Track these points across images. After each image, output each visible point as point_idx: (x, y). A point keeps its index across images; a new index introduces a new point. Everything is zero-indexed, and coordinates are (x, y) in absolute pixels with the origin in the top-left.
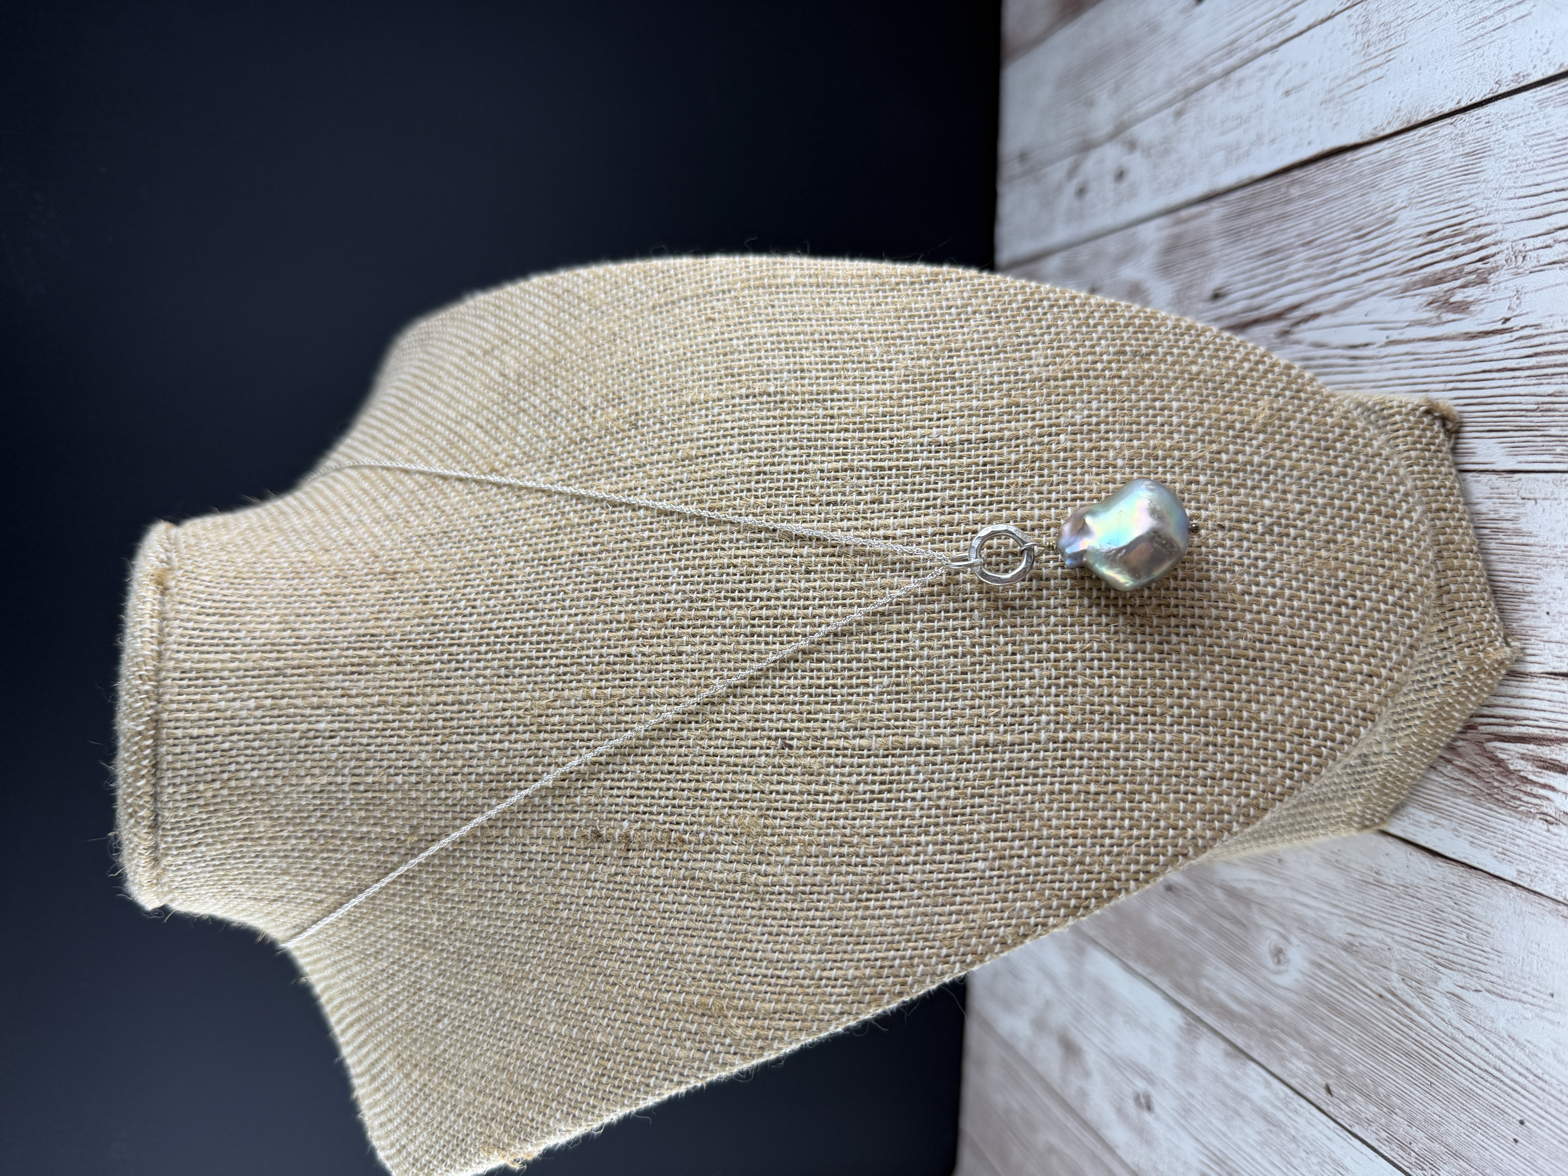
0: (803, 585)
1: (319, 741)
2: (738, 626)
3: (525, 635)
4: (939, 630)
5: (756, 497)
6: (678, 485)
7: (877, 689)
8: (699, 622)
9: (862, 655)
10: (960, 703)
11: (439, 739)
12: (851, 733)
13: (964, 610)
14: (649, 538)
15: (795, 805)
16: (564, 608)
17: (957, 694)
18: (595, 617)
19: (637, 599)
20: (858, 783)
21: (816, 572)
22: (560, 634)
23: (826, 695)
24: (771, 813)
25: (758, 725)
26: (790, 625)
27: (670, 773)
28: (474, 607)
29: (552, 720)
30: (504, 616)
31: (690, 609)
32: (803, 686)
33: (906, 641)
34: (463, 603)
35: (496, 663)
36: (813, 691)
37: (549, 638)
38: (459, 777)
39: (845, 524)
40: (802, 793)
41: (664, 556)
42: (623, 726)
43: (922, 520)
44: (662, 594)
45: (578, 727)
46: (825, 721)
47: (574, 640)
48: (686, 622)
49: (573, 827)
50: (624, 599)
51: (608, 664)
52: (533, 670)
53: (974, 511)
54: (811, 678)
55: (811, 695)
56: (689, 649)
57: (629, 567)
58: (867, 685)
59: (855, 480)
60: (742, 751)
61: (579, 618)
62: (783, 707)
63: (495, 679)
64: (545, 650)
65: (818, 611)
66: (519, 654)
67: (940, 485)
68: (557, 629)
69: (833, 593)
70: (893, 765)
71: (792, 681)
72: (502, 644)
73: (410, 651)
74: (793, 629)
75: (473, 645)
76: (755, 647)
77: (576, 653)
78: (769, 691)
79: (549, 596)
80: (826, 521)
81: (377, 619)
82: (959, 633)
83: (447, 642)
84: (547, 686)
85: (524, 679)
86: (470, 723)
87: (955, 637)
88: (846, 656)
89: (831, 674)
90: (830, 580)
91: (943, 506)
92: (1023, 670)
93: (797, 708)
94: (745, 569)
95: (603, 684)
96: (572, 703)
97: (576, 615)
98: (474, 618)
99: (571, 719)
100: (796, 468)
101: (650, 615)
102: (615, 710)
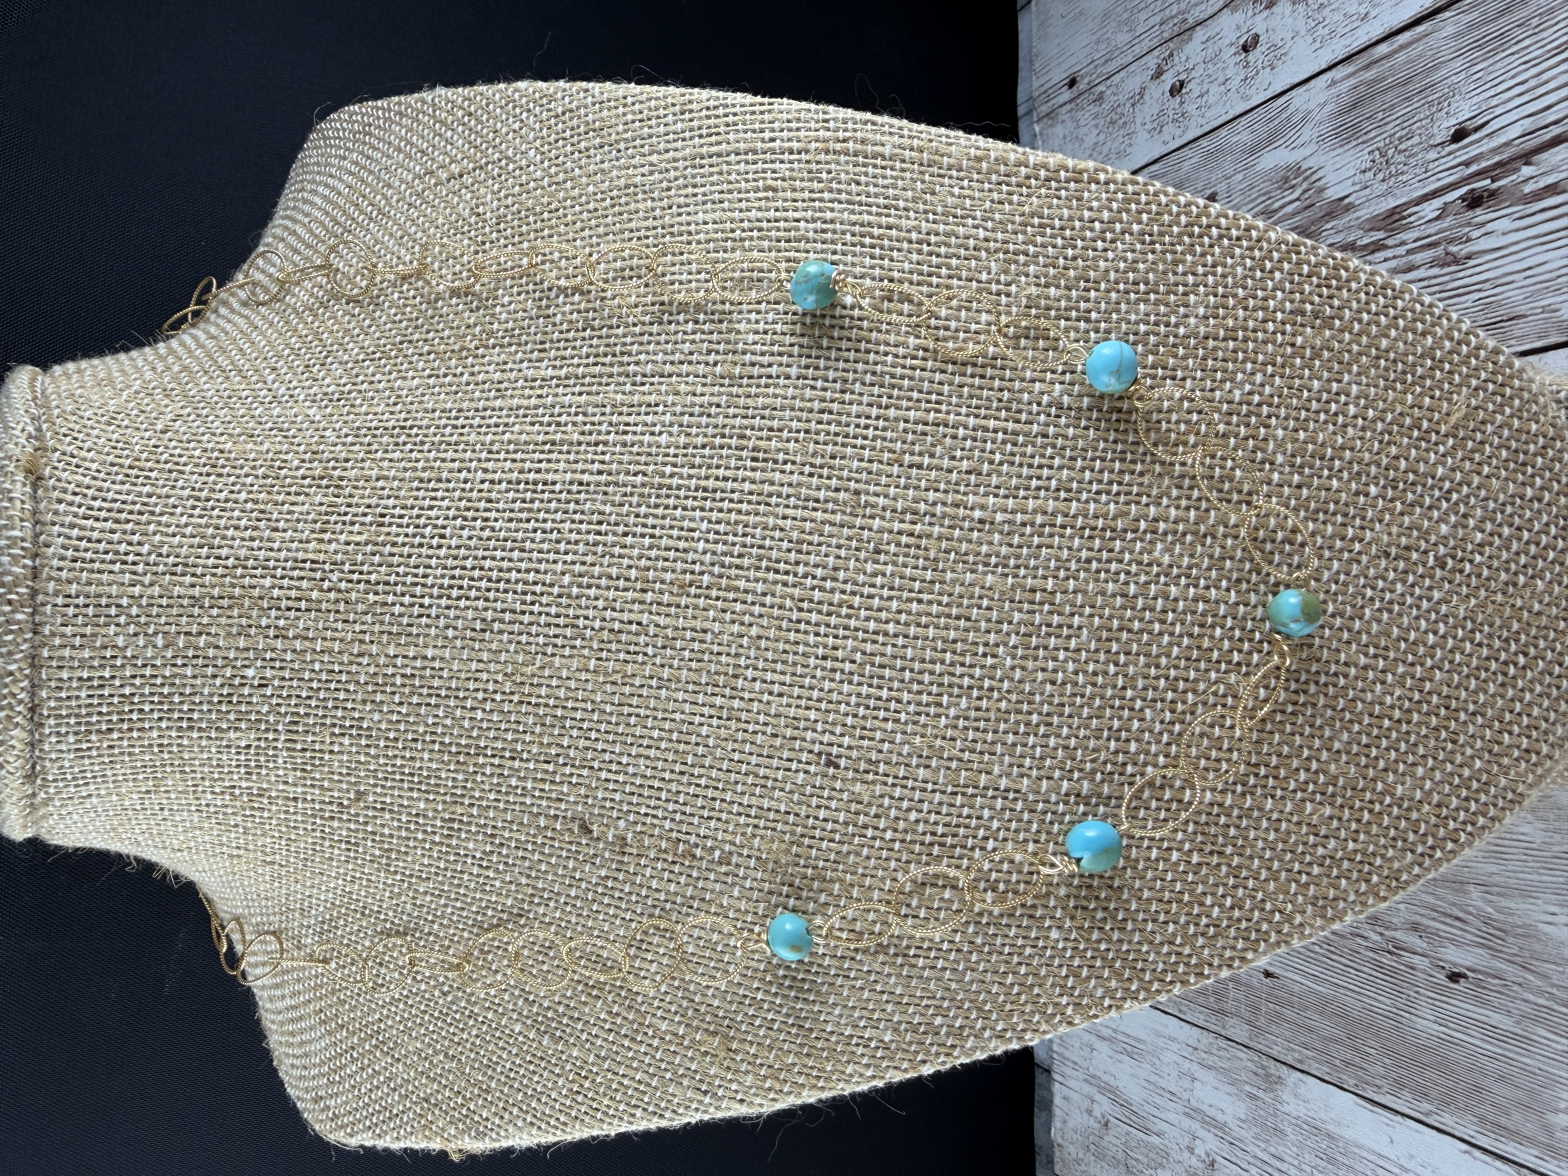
0: (869, 567)
2: (781, 607)
3: (508, 581)
4: (1037, 648)
5: (817, 442)
6: (713, 410)
7: (952, 712)
8: (731, 595)
9: (937, 667)
10: (1052, 741)
11: (396, 698)
12: (914, 760)
13: (1070, 627)
14: (672, 476)
15: (837, 836)
16: (557, 552)
17: (1050, 730)
18: (597, 569)
19: (653, 553)
21: (887, 553)
22: (552, 585)
23: (887, 710)
24: (806, 841)
25: (797, 733)
26: (849, 616)
27: (682, 773)
28: (442, 536)
29: (537, 691)
30: (480, 553)
31: (721, 576)
32: (859, 695)
33: (994, 656)
34: (428, 530)
35: (470, 614)
36: (872, 703)
37: (538, 589)
38: (419, 745)
39: (931, 496)
40: (846, 824)
41: (689, 503)
42: (626, 710)
43: (1030, 504)
44: (686, 551)
45: (570, 704)
46: (883, 741)
47: (569, 596)
48: (714, 593)
49: (557, 817)
50: (636, 552)
51: (611, 631)
52: (517, 627)
53: (1096, 501)
54: (871, 686)
55: (868, 707)
56: (717, 627)
57: (643, 510)
58: (940, 705)
59: (948, 441)
60: (774, 762)
61: (577, 568)
62: (831, 717)
63: (469, 633)
64: (533, 603)
65: (886, 604)
66: (499, 605)
67: (1057, 462)
68: (548, 578)
69: (907, 583)
70: (962, 806)
71: (845, 688)
72: (478, 589)
73: (362, 586)
74: (853, 623)
75: (441, 587)
76: (800, 637)
77: (571, 612)
78: (815, 694)
79: (539, 535)
80: (906, 488)
81: (320, 541)
82: (1061, 655)
83: (409, 580)
84: (533, 648)
85: (505, 637)
86: (436, 683)
87: (1055, 659)
88: (917, 666)
89: (896, 685)
90: (905, 565)
91: (1058, 490)
92: (1132, 709)
93: (849, 720)
94: (795, 535)
95: (604, 655)
96: (564, 674)
97: (573, 563)
98: (443, 552)
99: (562, 693)
100: (874, 411)
101: (668, 576)
102: (617, 689)
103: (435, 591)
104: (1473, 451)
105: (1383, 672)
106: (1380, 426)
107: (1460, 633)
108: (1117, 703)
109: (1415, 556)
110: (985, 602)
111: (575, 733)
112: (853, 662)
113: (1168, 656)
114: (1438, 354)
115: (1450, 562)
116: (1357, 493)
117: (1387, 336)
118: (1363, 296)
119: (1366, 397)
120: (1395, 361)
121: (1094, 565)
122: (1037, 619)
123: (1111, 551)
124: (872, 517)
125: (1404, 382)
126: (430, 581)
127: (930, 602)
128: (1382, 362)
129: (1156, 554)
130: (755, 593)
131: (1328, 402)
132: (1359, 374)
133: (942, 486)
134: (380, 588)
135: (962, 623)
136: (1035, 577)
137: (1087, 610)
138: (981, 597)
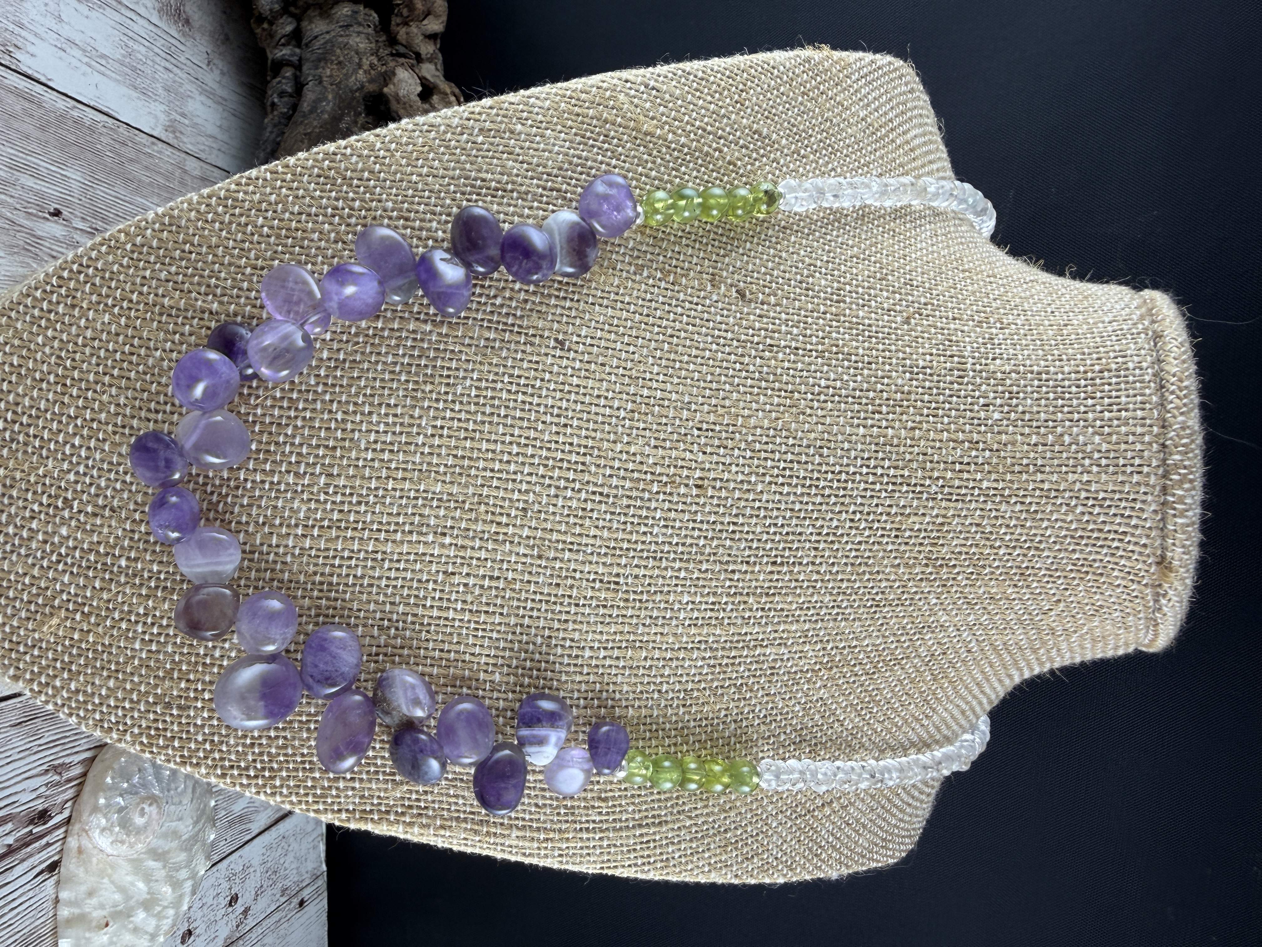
0: (531, 497)
1: (999, 402)
2: (598, 466)
3: (803, 486)
4: (401, 433)
5: (570, 597)
6: (648, 622)
7: (468, 382)
8: (636, 475)
9: (479, 418)
10: (390, 359)
11: (885, 395)
12: (497, 345)
13: (374, 450)
14: (680, 569)
16: (766, 509)
17: (391, 368)
18: (737, 494)
19: (694, 508)
21: (517, 509)
22: (770, 483)
23: (518, 385)
25: (587, 366)
26: (547, 458)
27: (672, 336)
28: (852, 520)
29: (780, 401)
30: (824, 507)
31: (643, 490)
32: (540, 396)
33: (435, 427)
34: (863, 525)
35: (832, 460)
36: (530, 391)
37: (781, 480)
39: (483, 554)
41: (666, 548)
42: (715, 386)
43: (405, 548)
44: (670, 510)
45: (756, 391)
46: (521, 360)
47: (757, 474)
48: (649, 477)
50: (707, 509)
51: (725, 447)
52: (797, 450)
53: (353, 551)
54: (531, 403)
55: (533, 386)
56: (647, 450)
57: (701, 542)
58: (477, 388)
59: (469, 598)
60: (603, 344)
61: (751, 497)
62: (561, 379)
63: (832, 445)
64: (784, 469)
65: (519, 468)
66: (810, 467)
67: (384, 582)
68: (773, 488)
69: (503, 485)
71: (550, 402)
72: (825, 479)
73: (913, 481)
74: (544, 453)
75: (853, 481)
76: (584, 442)
77: (756, 462)
78: (573, 397)
79: (780, 522)
80: (502, 561)
81: (944, 516)
82: (382, 428)
83: (878, 487)
84: (784, 433)
85: (805, 442)
86: (856, 407)
87: (387, 424)
88: (496, 419)
89: (512, 404)
90: (504, 499)
91: (383, 560)
92: (325, 384)
93: (547, 376)
94: (587, 522)
95: (731, 429)
96: (760, 414)
97: (754, 500)
98: (852, 508)
99: (762, 399)
101: (683, 490)
102: (722, 403)
103: (858, 477)
104: (38, 595)
105: (117, 414)
106: (117, 616)
107: (52, 446)
108: (337, 389)
109: (89, 509)
110: (442, 469)
111: (751, 368)
112: (543, 422)
113: (296, 427)
114: (66, 676)
115: (60, 504)
116: (136, 560)
117: (108, 689)
118: (129, 722)
119: (127, 638)
120: (103, 668)
121: (354, 500)
122: (401, 456)
123: (341, 511)
124: (528, 537)
125: (95, 651)
126: (862, 485)
127: (485, 469)
128: (113, 667)
129: (304, 508)
130: (618, 477)
131: (160, 634)
132: (133, 657)
133: (474, 562)
134: (899, 480)
135: (460, 453)
136: (402, 490)
137: (361, 463)
138: (445, 474)
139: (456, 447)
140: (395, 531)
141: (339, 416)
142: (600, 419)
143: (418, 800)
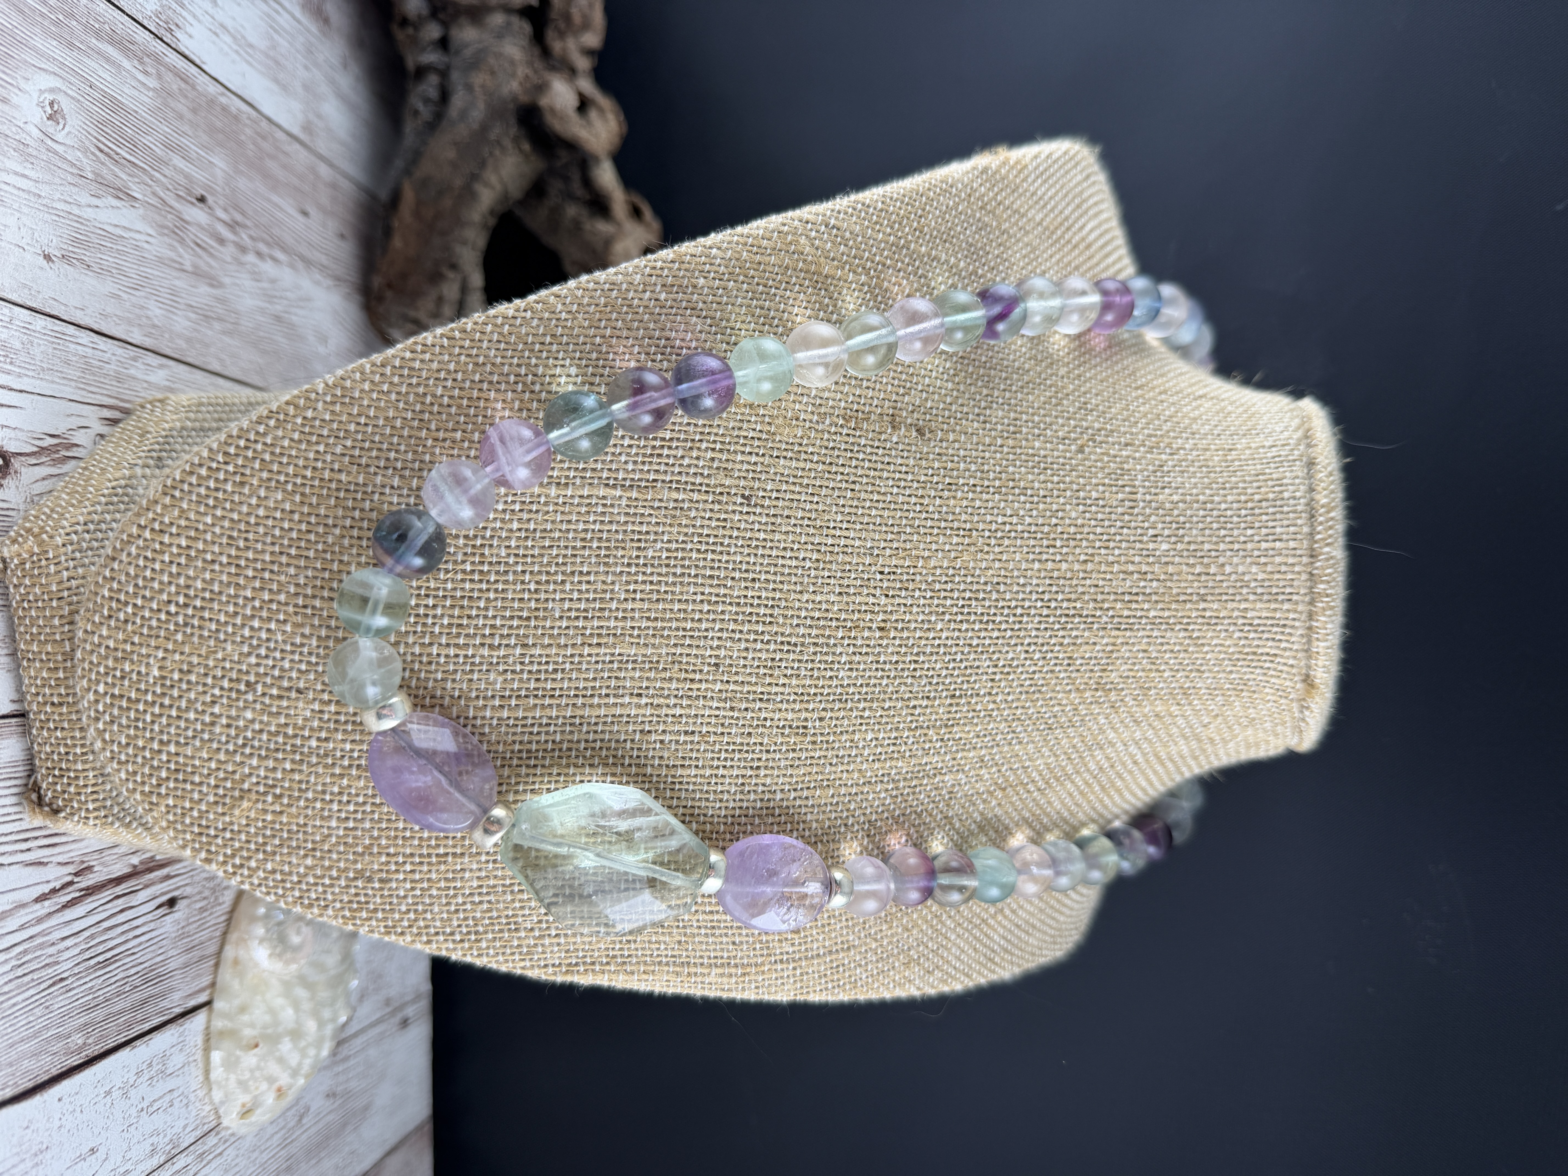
0: (723, 653)
1: (1166, 532)
2: (786, 617)
3: (981, 622)
4: (595, 600)
5: (761, 744)
6: (834, 761)
7: (659, 545)
8: (822, 623)
9: (671, 579)
10: (581, 526)
11: (1059, 529)
12: (686, 505)
13: (569, 618)
14: (864, 709)
15: (742, 441)
16: (945, 645)
17: (583, 535)
18: (918, 634)
19: (877, 650)
20: (683, 457)
21: (709, 665)
22: (950, 621)
23: (707, 543)
24: (764, 436)
25: (773, 520)
26: (737, 613)
27: (854, 482)
28: (1027, 652)
29: (960, 540)
30: (1000, 641)
31: (829, 637)
32: (728, 554)
33: (627, 591)
34: (1037, 656)
35: (1008, 596)
36: (719, 548)
37: (959, 618)
38: (1042, 493)
39: (678, 711)
40: (735, 452)
41: (851, 690)
42: (896, 529)
43: (603, 712)
44: (854, 654)
45: (936, 531)
46: (710, 519)
47: (937, 613)
48: (834, 624)
49: (941, 441)
50: (890, 651)
51: (907, 589)
52: (975, 587)
53: (551, 718)
54: (720, 561)
55: (722, 544)
56: (833, 598)
57: (884, 682)
58: (668, 550)
59: (666, 755)
60: (788, 496)
61: (932, 635)
62: (749, 535)
63: (1009, 581)
64: (963, 606)
65: (710, 625)
66: (987, 604)
68: (953, 626)
69: (695, 643)
70: (649, 471)
71: (739, 559)
72: (1002, 615)
73: (1085, 613)
74: (734, 609)
76: (771, 595)
77: (936, 602)
78: (760, 551)
79: (958, 657)
80: (696, 716)
81: (1114, 644)
82: (576, 595)
83: (1051, 619)
84: (963, 572)
85: (983, 580)
86: (1032, 542)
87: (580, 592)
88: (686, 579)
89: (701, 564)
90: (696, 656)
92: (517, 555)
93: (735, 533)
94: (776, 672)
95: (912, 571)
96: (940, 555)
97: (934, 638)
98: (1027, 641)
99: (941, 539)
100: (721, 772)
101: (866, 634)
102: (902, 545)
104: (226, 779)
105: (298, 594)
106: (310, 796)
107: (230, 629)
108: (529, 560)
109: (274, 691)
110: (636, 632)
111: (931, 509)
112: (733, 579)
113: (488, 599)
114: (260, 856)
115: (242, 688)
117: (306, 867)
119: (322, 816)
120: (299, 847)
121: (551, 668)
122: (595, 622)
123: (538, 680)
124: (721, 691)
126: (1037, 619)
127: (677, 629)
129: (500, 679)
130: (804, 625)
133: (670, 719)
134: (1072, 612)
135: (653, 615)
136: (597, 655)
137: (556, 632)
138: (639, 636)
139: (649, 610)
140: (592, 696)
141: (532, 587)
142: (787, 571)
143: (621, 949)
